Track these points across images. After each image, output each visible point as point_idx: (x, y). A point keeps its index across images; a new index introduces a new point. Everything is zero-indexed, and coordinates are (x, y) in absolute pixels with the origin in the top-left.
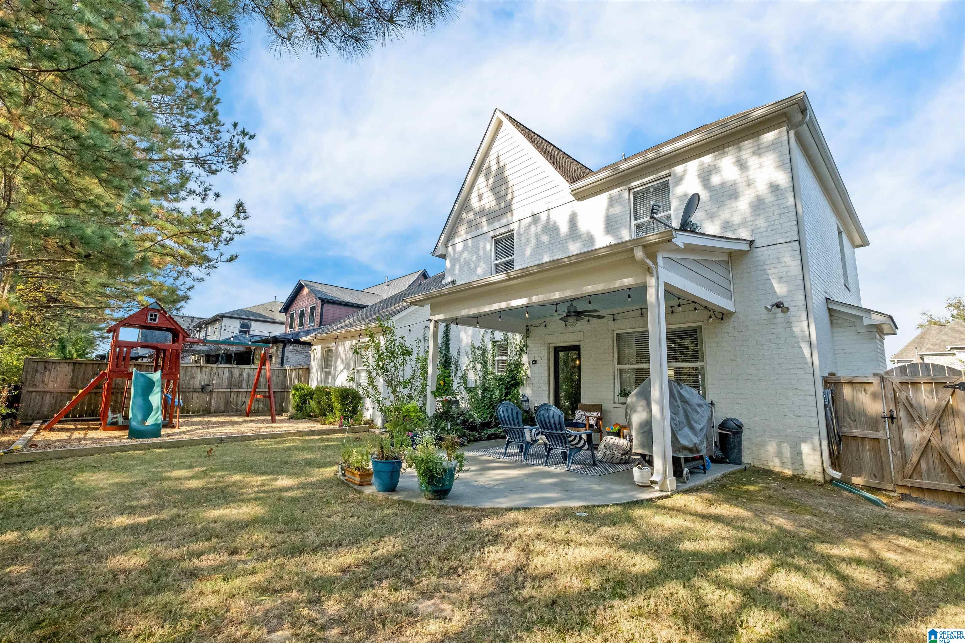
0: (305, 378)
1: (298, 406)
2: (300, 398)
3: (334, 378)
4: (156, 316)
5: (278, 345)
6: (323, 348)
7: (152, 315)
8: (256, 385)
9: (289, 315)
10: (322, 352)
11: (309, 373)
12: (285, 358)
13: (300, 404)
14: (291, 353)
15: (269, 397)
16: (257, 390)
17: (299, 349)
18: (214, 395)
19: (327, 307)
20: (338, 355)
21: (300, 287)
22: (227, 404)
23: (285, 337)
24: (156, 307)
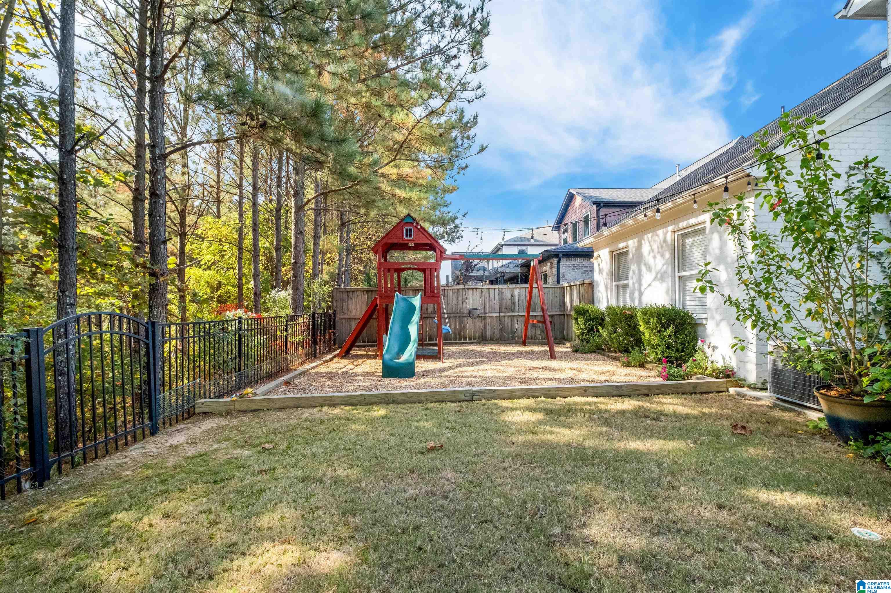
0: (589, 297)
1: (583, 334)
2: (585, 324)
3: (638, 294)
4: (411, 230)
5: (552, 260)
6: (612, 252)
7: (407, 230)
8: (529, 309)
9: (561, 233)
10: (612, 258)
11: (593, 291)
12: (561, 275)
13: (586, 332)
14: (568, 269)
15: (544, 322)
16: (531, 314)
17: (576, 262)
18: (488, 321)
19: (603, 212)
21: (571, 198)
22: (502, 330)
23: (559, 250)
24: (410, 220)
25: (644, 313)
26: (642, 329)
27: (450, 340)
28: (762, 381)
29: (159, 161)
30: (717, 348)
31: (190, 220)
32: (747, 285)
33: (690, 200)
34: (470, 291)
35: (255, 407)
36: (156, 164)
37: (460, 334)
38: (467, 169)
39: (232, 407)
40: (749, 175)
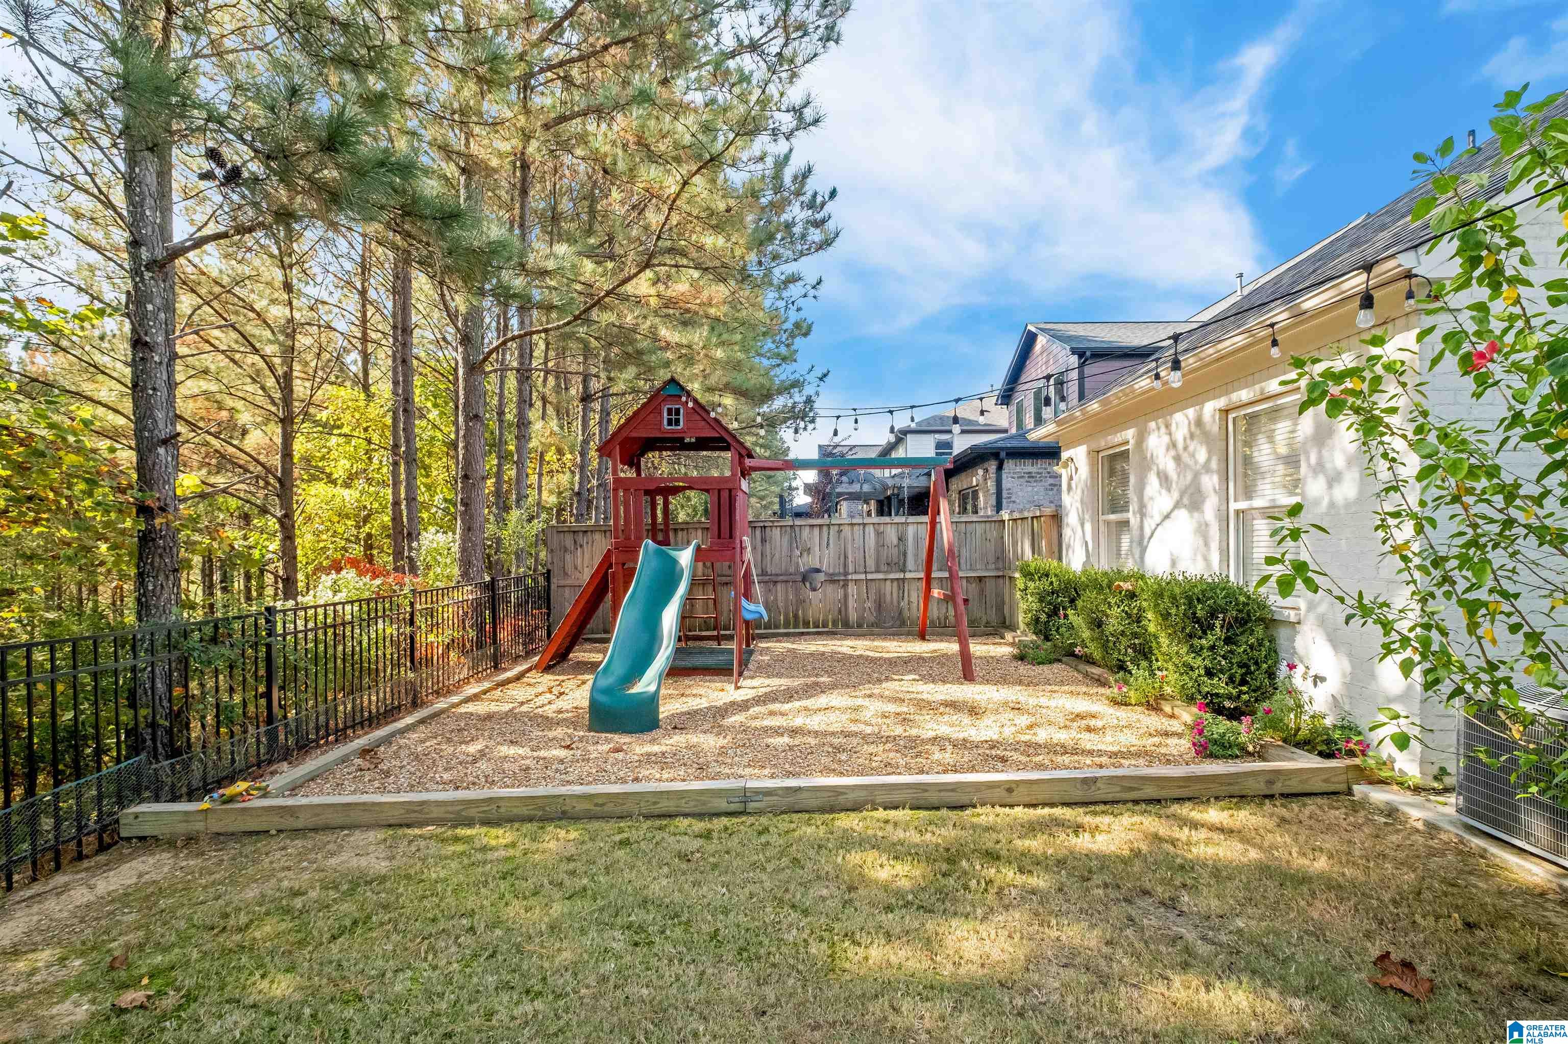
0: (1049, 544)
1: (1037, 620)
2: (1041, 600)
3: (1142, 544)
4: (677, 411)
5: (986, 465)
6: (1094, 453)
7: (670, 411)
8: (929, 564)
9: (1013, 408)
10: (1093, 464)
11: (1060, 527)
12: (1005, 494)
13: (1043, 617)
14: (1017, 482)
15: (953, 599)
17: (1033, 469)
18: (852, 589)
19: (1093, 368)
20: (1146, 464)
21: (1030, 340)
22: (879, 605)
23: (999, 445)
24: (673, 390)
25: (1159, 594)
26: (1152, 628)
27: (777, 627)
28: (1435, 770)
29: (147, 275)
30: (1323, 679)
31: (301, 388)
32: (1405, 559)
33: (1263, 339)
34: (816, 531)
35: (253, 825)
36: (142, 280)
37: (796, 616)
38: (821, 288)
39: (199, 826)
40: (1409, 275)
